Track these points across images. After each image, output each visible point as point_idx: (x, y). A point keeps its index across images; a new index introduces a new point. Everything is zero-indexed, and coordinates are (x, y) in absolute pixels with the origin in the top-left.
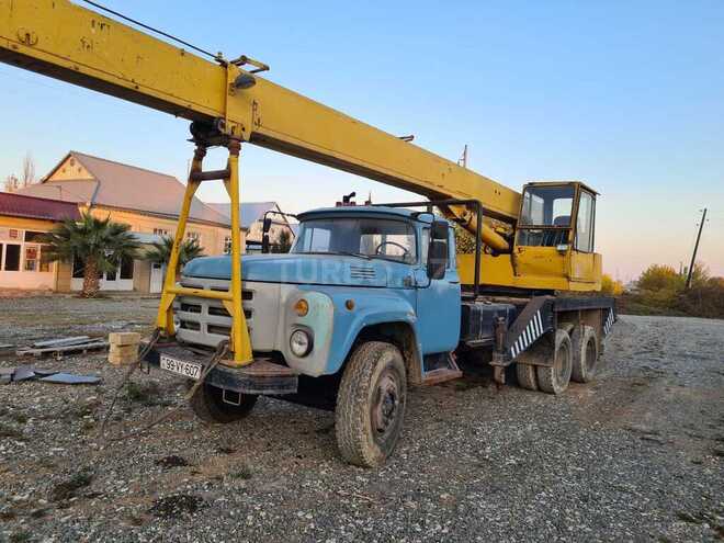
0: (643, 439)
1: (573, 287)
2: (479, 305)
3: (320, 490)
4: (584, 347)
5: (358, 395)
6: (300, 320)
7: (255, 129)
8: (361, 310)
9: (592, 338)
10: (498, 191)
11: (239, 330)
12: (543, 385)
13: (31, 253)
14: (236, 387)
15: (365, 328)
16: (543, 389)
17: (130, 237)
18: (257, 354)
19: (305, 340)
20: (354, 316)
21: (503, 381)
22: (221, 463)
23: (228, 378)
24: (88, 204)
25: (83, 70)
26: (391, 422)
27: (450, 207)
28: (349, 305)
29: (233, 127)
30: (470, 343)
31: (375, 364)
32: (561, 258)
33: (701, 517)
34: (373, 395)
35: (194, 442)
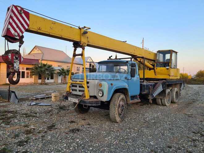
0: (188, 116)
1: (171, 78)
2: (145, 83)
3: (107, 128)
4: (175, 94)
5: (114, 106)
6: (100, 88)
7: (88, 43)
9: (177, 91)
10: (150, 53)
11: (86, 91)
13: (28, 73)
14: (87, 104)
15: (116, 90)
16: (163, 105)
17: (53, 68)
18: (91, 97)
19: (102, 93)
20: (113, 87)
21: (152, 102)
22: (83, 122)
23: (84, 102)
24: (41, 60)
25: (51, 34)
26: (123, 112)
27: (137, 58)
28: (112, 84)
29: (83, 44)
30: (142, 93)
31: (118, 98)
32: (167, 70)
33: (198, 133)
34: (118, 106)
35: (76, 118)
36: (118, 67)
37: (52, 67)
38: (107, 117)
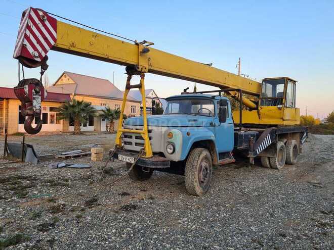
0: (314, 186)
1: (285, 123)
2: (243, 132)
3: (181, 203)
4: (292, 149)
5: (193, 168)
6: (170, 140)
7: (150, 68)
8: (193, 135)
9: (296, 145)
10: (251, 83)
11: (147, 145)
12: (272, 165)
13: (52, 116)
14: (148, 165)
15: (195, 142)
16: (273, 167)
17: (92, 108)
18: (154, 153)
19: (172, 148)
20: (190, 138)
21: (253, 163)
22: (142, 194)
23: (144, 162)
24: (73, 94)
25: (91, 53)
26: (206, 179)
27: (230, 92)
28: (188, 134)
29: (142, 68)
30: (238, 148)
31: (199, 156)
32: (279, 111)
34: (199, 168)
35: (131, 187)
36: (199, 106)
37: (91, 106)
38: (181, 186)
